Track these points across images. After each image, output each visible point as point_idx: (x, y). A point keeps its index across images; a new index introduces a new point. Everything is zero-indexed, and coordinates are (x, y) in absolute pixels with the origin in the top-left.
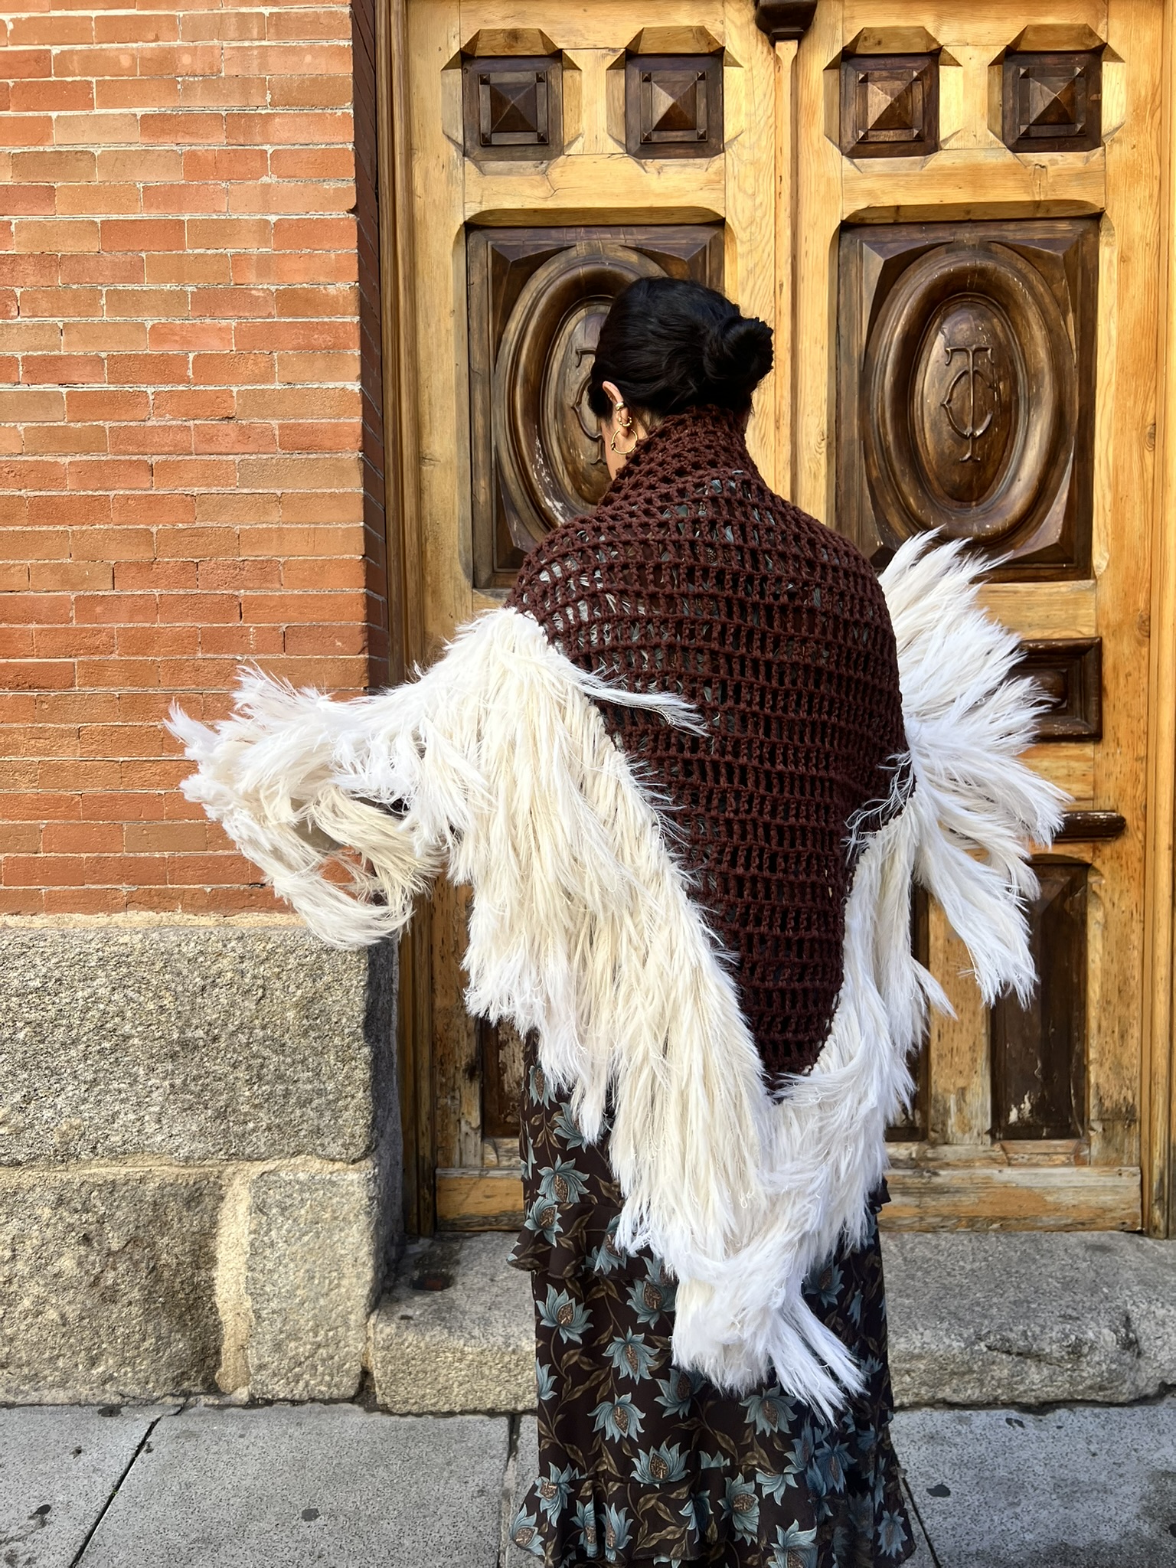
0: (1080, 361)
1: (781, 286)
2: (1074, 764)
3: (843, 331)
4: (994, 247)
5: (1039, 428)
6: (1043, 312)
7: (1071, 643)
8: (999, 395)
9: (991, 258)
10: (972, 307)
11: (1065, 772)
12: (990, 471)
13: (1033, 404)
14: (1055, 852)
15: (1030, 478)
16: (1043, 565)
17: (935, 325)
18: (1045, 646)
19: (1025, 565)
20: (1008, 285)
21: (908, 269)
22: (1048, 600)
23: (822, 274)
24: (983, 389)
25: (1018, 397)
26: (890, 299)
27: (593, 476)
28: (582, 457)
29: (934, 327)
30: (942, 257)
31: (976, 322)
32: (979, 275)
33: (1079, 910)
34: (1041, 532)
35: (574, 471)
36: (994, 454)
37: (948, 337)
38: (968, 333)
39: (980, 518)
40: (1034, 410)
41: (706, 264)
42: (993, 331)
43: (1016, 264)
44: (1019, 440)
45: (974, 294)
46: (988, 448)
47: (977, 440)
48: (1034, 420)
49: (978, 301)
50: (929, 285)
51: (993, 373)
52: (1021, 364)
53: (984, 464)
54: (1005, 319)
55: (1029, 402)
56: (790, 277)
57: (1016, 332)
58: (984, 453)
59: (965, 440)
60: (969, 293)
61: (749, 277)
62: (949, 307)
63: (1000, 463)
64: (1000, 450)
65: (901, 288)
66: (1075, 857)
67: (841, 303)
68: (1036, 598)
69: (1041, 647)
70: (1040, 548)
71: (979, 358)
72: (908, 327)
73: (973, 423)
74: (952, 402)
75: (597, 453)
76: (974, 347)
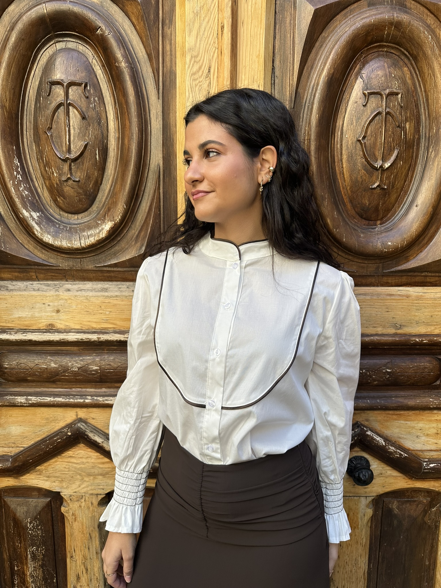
1: (223, 27)
3: (277, 72)
4: (409, 3)
8: (405, 134)
9: (406, 12)
10: (387, 56)
12: (393, 197)
13: (432, 142)
14: (422, 487)
15: (426, 204)
16: (430, 274)
17: (355, 70)
18: (428, 341)
19: (416, 274)
20: (419, 38)
21: (334, 19)
22: (433, 303)
23: (260, 20)
24: (393, 129)
25: (419, 135)
26: (318, 45)
27: (65, 191)
28: (55, 175)
29: (355, 72)
30: (364, 10)
31: (390, 70)
32: (395, 27)
33: (434, 519)
34: (431, 248)
35: (51, 186)
36: (398, 184)
37: (366, 82)
38: (383, 78)
39: (383, 235)
40: (433, 147)
41: (159, 6)
42: (404, 77)
43: (427, 20)
44: (418, 172)
45: (389, 44)
46: (393, 178)
47: (385, 171)
48: (433, 156)
49: (392, 51)
50: (352, 33)
51: (402, 115)
52: (424, 107)
53: (389, 191)
54: (414, 68)
55: (429, 140)
56: (230, 20)
57: (423, 80)
58: (390, 182)
59: (375, 171)
60: (385, 44)
61: (195, 19)
62: (368, 55)
63: (402, 190)
64: (402, 180)
65: (328, 36)
66: (437, 490)
67: (276, 48)
68: (424, 301)
69: (425, 341)
70: (430, 261)
71: (391, 101)
72: (333, 71)
73: (383, 157)
74: (366, 139)
75: (67, 171)
76: (387, 91)
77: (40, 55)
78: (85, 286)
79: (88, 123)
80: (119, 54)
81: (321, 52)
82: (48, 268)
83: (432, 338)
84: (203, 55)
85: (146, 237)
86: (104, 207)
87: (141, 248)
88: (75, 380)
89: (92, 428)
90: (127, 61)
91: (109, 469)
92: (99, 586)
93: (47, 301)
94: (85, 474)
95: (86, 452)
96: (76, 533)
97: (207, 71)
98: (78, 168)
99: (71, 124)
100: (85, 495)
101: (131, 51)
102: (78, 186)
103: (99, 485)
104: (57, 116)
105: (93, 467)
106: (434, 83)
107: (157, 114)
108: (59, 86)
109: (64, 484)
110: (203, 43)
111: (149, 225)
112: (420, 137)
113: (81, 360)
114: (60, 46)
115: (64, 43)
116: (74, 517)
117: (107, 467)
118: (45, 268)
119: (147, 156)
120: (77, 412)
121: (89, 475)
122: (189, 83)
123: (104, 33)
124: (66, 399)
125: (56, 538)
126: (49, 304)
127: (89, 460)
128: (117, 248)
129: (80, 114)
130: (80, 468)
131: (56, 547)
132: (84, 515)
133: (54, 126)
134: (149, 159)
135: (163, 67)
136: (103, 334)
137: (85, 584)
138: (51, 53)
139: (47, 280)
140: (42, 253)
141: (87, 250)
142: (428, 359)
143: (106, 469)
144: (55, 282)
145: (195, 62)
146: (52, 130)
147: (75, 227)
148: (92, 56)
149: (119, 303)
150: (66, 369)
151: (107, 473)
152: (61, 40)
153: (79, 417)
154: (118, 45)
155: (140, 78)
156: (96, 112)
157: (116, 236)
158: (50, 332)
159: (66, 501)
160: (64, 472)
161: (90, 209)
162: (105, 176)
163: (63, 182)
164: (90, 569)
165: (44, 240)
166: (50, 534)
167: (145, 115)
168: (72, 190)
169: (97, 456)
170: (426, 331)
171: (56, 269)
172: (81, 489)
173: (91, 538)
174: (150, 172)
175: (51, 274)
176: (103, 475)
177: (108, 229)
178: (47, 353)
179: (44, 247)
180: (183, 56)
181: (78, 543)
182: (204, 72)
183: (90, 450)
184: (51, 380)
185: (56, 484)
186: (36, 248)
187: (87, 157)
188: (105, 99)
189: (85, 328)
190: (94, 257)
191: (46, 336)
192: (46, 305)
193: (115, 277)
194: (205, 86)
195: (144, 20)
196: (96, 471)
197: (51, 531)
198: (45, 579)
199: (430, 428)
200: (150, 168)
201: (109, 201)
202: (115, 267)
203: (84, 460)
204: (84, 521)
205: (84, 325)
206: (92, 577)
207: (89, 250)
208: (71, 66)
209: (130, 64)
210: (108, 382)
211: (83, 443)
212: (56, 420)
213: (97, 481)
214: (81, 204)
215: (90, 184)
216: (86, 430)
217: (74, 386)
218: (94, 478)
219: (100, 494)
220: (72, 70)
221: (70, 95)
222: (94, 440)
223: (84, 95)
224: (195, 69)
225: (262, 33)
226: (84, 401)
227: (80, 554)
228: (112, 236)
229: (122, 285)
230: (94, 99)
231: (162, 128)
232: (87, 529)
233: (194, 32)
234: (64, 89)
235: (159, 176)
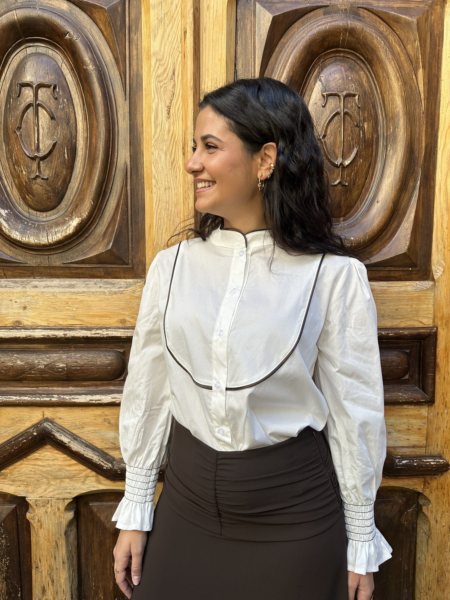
0: (427, 109)
2: (413, 421)
3: (240, 75)
4: (362, 12)
5: (394, 161)
6: (400, 68)
7: (414, 332)
8: (364, 133)
9: (360, 20)
10: (344, 61)
11: (406, 427)
12: (355, 194)
13: (390, 141)
14: (396, 485)
15: (386, 200)
16: (393, 269)
17: (314, 74)
18: (394, 334)
19: (380, 268)
20: (373, 43)
21: (293, 26)
22: (397, 297)
23: (221, 26)
24: (351, 128)
25: (378, 135)
26: (278, 51)
27: (34, 189)
28: (24, 173)
29: (314, 76)
30: (320, 18)
31: (347, 73)
32: (349, 33)
33: (411, 520)
34: (393, 243)
35: (20, 184)
36: (359, 181)
37: (325, 84)
38: (340, 81)
39: (346, 231)
40: (391, 145)
41: (125, 14)
42: (360, 81)
43: (379, 27)
44: (379, 170)
45: (346, 50)
46: (354, 175)
47: (346, 169)
48: (391, 154)
49: (348, 56)
50: (309, 39)
51: (359, 115)
52: (381, 108)
53: (350, 188)
54: (369, 72)
55: (387, 139)
56: (193, 25)
57: (378, 83)
58: (351, 179)
59: (336, 168)
60: (341, 49)
61: (159, 25)
62: (325, 60)
63: (363, 187)
64: (363, 177)
65: (287, 42)
66: (411, 488)
67: (238, 52)
68: (388, 295)
69: (391, 334)
70: (393, 255)
71: (348, 102)
72: (292, 74)
73: (343, 155)
74: (326, 137)
75: (35, 170)
76: (345, 93)
77: (11, 59)
78: (52, 282)
79: (57, 122)
80: (86, 57)
81: (281, 56)
82: (16, 265)
83: (397, 331)
84: (168, 58)
85: (114, 233)
86: (72, 204)
87: (108, 244)
88: (41, 378)
89: (59, 428)
90: (95, 64)
91: (76, 472)
92: (65, 599)
93: (14, 298)
94: (51, 477)
95: (53, 454)
96: (42, 541)
97: (172, 73)
98: (46, 166)
99: (40, 124)
100: (51, 500)
101: (99, 56)
102: (47, 184)
103: (66, 489)
104: (27, 117)
105: (60, 470)
106: (389, 85)
107: (124, 114)
108: (28, 88)
109: (30, 489)
110: (167, 47)
111: (116, 221)
112: (379, 136)
113: (48, 358)
114: (30, 50)
115: (35, 48)
116: (39, 524)
117: (74, 469)
118: (13, 265)
119: (114, 155)
120: (43, 412)
121: (56, 478)
122: (154, 85)
123: (73, 38)
124: (32, 398)
125: (21, 549)
126: (16, 300)
127: (56, 462)
128: (84, 244)
129: (49, 114)
130: (46, 471)
131: (22, 558)
132: (51, 521)
133: (23, 126)
134: (116, 157)
135: (130, 70)
136: (70, 330)
137: (51, 598)
138: (22, 57)
139: (15, 277)
140: (10, 250)
141: (54, 247)
142: (395, 353)
143: (73, 472)
144: (23, 279)
145: (160, 64)
146: (21, 130)
147: (43, 224)
148: (62, 60)
149: (86, 299)
150: (32, 367)
151: (74, 476)
152: (32, 45)
153: (45, 417)
154: (86, 49)
155: (108, 81)
156: (64, 113)
157: (84, 233)
158: (16, 329)
159: (32, 507)
160: (30, 476)
161: (59, 207)
162: (73, 175)
163: (31, 180)
164: (56, 580)
165: (12, 236)
166: (15, 544)
167: (113, 115)
168: (41, 188)
169: (65, 458)
170: (391, 325)
171: (24, 266)
172: (48, 494)
173: (57, 546)
174: (117, 169)
175: (19, 271)
176: (70, 478)
177: (76, 225)
178: (14, 351)
179: (12, 245)
180: (148, 59)
181: (43, 552)
182: (169, 74)
183: (56, 451)
184: (18, 378)
185: (22, 488)
186: (5, 246)
187: (56, 156)
188: (74, 101)
189: (52, 325)
190: (62, 253)
191: (12, 333)
192: (13, 302)
193: (83, 274)
194: (170, 87)
195: (111, 27)
196: (63, 474)
197: (16, 540)
198: (9, 593)
199: (400, 424)
200: (117, 166)
201: (77, 198)
202: (83, 264)
203: (51, 463)
204: (50, 528)
205: (51, 322)
206: (59, 590)
207: (57, 246)
208: (41, 69)
209: (98, 67)
210: (75, 380)
211: (49, 444)
212: (22, 421)
213: (64, 485)
214: (50, 202)
215: (58, 182)
216: (52, 430)
217: (41, 385)
218: (61, 481)
219: (67, 499)
220: (41, 73)
221: (39, 96)
222: (60, 440)
223: (53, 97)
224: (160, 72)
225: (223, 38)
226: (50, 399)
227: (46, 564)
228: (80, 232)
229: (90, 281)
230: (63, 100)
231: (129, 127)
232: (54, 537)
233: (159, 38)
234: (33, 90)
235: (126, 174)
